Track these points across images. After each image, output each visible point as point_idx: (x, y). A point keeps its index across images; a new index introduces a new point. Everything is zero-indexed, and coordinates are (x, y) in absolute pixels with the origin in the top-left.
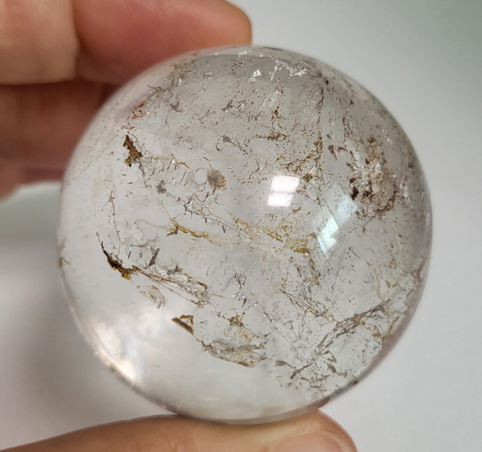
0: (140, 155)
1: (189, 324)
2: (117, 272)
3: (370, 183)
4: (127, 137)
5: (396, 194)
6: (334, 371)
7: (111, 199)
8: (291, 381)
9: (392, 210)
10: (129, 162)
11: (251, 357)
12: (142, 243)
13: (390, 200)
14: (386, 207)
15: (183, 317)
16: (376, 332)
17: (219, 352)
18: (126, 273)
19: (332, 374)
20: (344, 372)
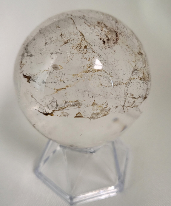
0: (30, 77)
1: (80, 115)
2: (49, 116)
3: (107, 36)
4: (24, 75)
5: (117, 34)
6: (135, 98)
7: (32, 97)
8: (124, 110)
9: (119, 40)
10: (29, 82)
11: (106, 111)
12: (50, 103)
13: (116, 37)
14: (116, 40)
15: (77, 114)
16: (140, 78)
17: (95, 117)
18: (51, 114)
19: (135, 100)
20: (139, 96)
